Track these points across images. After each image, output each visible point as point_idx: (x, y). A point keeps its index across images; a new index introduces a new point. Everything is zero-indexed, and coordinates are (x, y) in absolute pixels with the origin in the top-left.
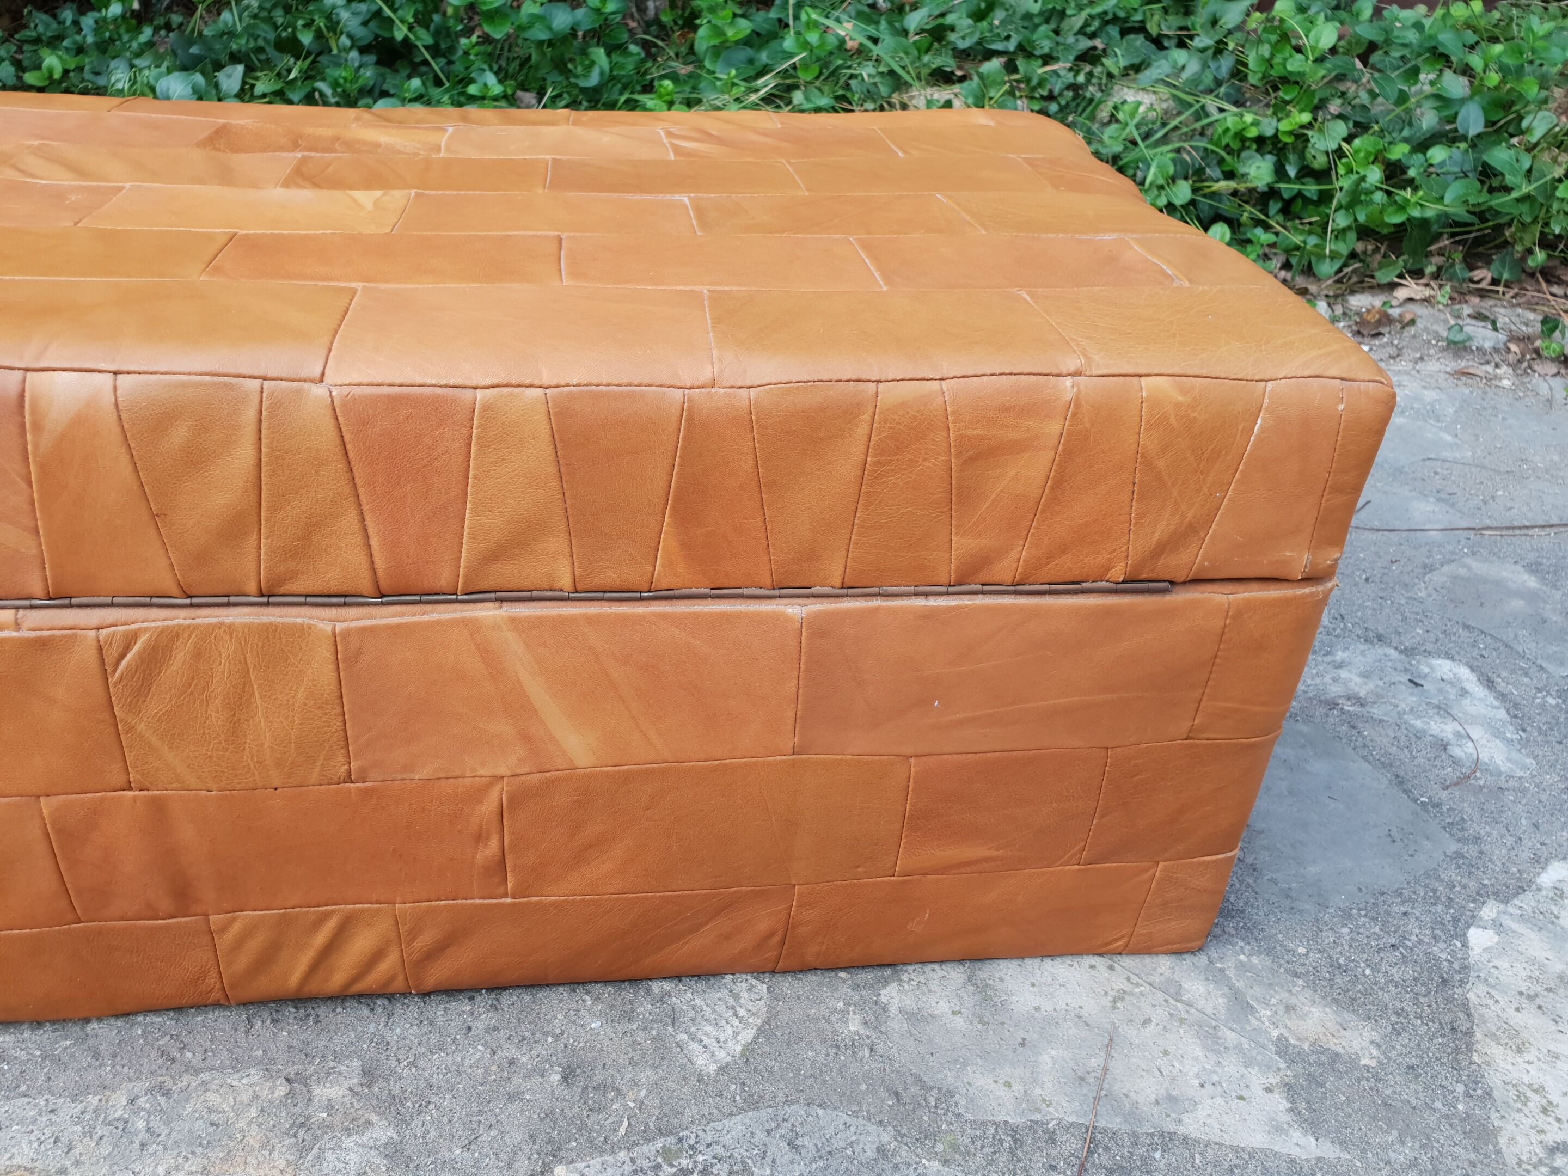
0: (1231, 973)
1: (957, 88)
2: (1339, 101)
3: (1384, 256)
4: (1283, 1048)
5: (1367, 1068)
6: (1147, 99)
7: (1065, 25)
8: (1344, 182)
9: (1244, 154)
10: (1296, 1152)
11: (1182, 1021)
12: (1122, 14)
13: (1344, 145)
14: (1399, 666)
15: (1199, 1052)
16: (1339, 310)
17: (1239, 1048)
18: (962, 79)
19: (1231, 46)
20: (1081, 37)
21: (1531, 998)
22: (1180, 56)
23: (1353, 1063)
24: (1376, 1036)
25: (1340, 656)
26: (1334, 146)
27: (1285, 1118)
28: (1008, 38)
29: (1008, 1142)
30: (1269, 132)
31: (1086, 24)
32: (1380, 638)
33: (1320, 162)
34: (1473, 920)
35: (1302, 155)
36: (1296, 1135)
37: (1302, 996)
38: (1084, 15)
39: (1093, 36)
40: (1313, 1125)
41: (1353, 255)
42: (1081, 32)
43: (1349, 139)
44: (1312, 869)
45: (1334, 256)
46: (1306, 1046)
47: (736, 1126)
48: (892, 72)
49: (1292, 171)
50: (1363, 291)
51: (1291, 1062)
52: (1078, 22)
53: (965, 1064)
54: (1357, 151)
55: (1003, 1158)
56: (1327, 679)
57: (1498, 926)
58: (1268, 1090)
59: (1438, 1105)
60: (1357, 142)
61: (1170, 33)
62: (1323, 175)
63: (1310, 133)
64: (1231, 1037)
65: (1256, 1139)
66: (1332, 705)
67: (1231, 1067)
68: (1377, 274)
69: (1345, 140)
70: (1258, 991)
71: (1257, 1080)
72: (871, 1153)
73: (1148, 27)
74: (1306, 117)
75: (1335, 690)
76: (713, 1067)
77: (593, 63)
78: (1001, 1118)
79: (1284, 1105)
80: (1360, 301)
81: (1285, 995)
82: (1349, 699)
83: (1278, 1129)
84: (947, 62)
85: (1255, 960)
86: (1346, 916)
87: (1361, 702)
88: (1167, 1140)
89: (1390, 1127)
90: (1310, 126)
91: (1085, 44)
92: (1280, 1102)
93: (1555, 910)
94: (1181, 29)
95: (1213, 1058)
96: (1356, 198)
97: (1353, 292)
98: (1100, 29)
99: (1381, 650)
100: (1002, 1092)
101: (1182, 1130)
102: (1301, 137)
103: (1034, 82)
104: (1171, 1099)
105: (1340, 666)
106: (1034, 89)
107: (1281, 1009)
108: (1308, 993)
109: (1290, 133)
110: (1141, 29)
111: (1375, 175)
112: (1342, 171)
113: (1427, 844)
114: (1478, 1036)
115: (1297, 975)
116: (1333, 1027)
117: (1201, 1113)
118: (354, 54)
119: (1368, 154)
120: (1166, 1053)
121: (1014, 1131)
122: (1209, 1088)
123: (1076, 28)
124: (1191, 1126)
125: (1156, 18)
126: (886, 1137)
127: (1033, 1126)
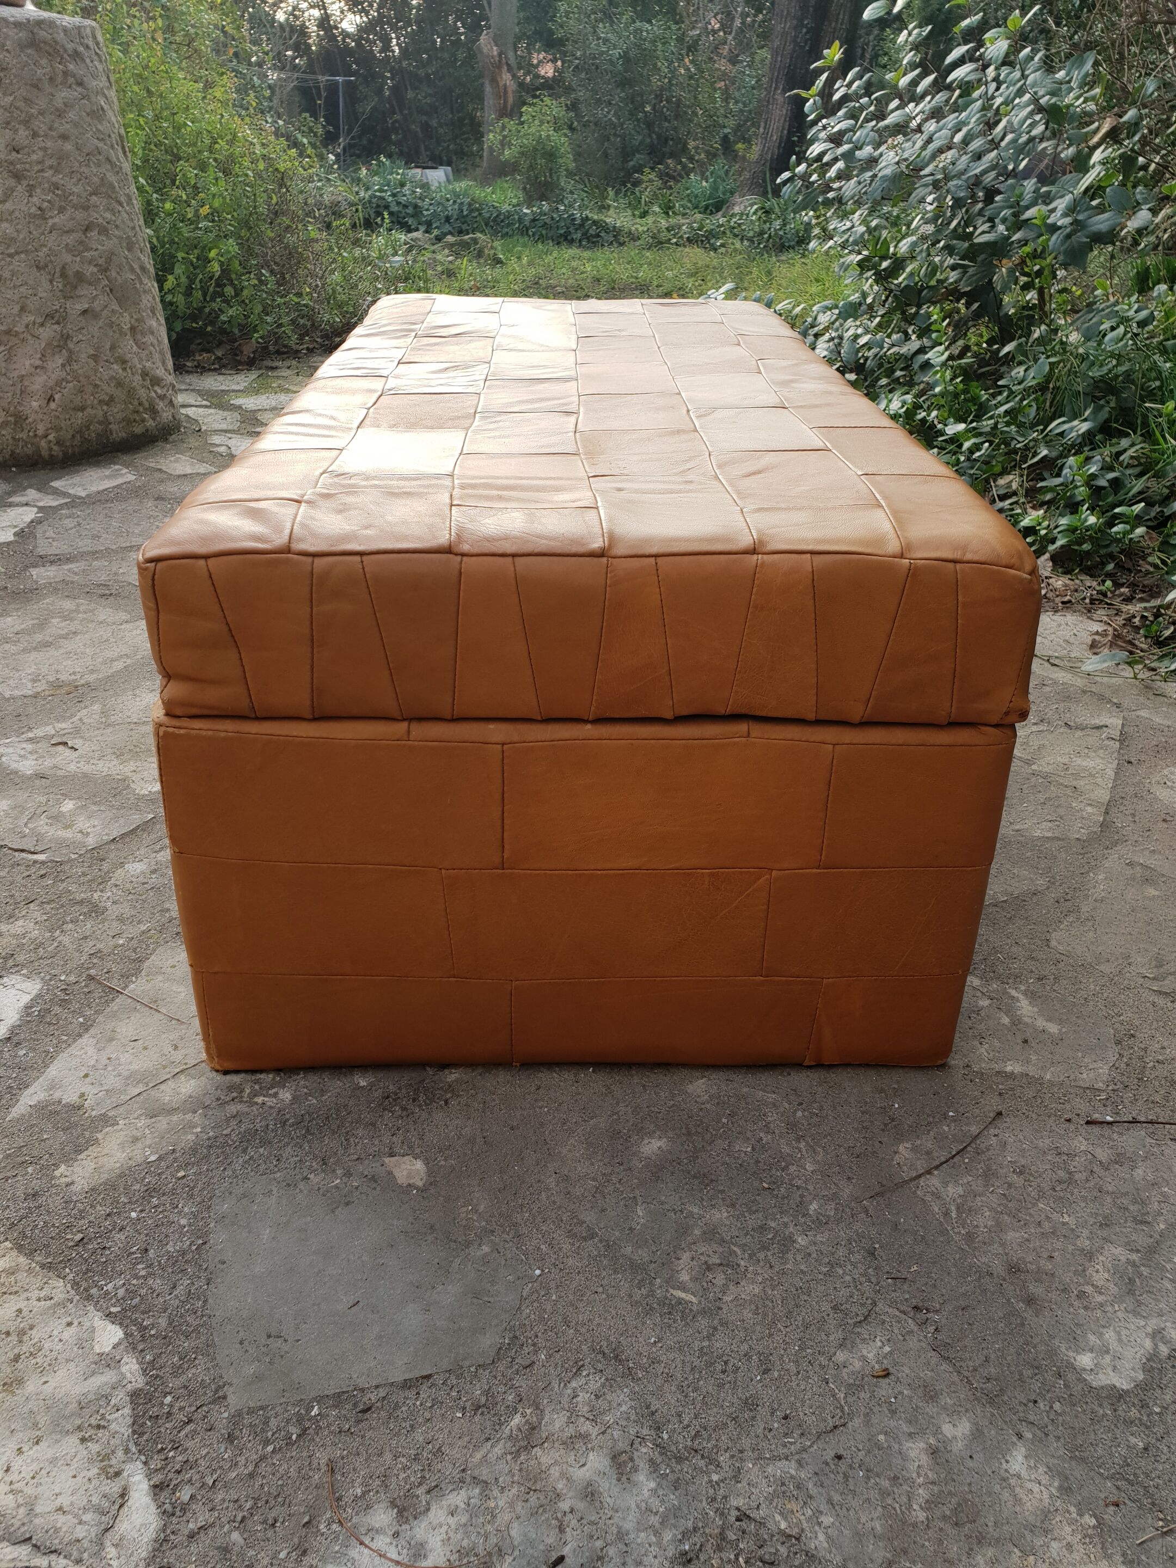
0: (189, 1116)
4: (105, 1120)
5: (56, 1166)
10: (31, 1090)
11: (165, 1067)
15: (134, 1067)
17: (124, 1094)
21: (22, 1333)
23: (68, 1159)
24: (76, 1188)
27: (57, 1095)
29: (136, 957)
34: (131, 1344)
36: (42, 1096)
37: (142, 1154)
40: (41, 1110)
44: (266, 1233)
46: (99, 1136)
51: (93, 1120)
57: (108, 1361)
58: (82, 1095)
64: (135, 1091)
65: (53, 1071)
67: (111, 1081)
70: (162, 1124)
71: (94, 1094)
78: (152, 957)
79: (66, 1099)
81: (148, 1142)
83: (52, 1087)
85: (191, 1137)
86: (200, 1233)
92: (70, 1097)
95: (126, 1073)
100: (170, 962)
101: (87, 1036)
104: (111, 1040)
107: (138, 1134)
108: (140, 1159)
114: (22, 1259)
115: (160, 1159)
116: (102, 1161)
117: (91, 1051)
120: (145, 1048)
121: (140, 961)
122: (105, 1061)
124: (86, 1040)
127: (139, 971)
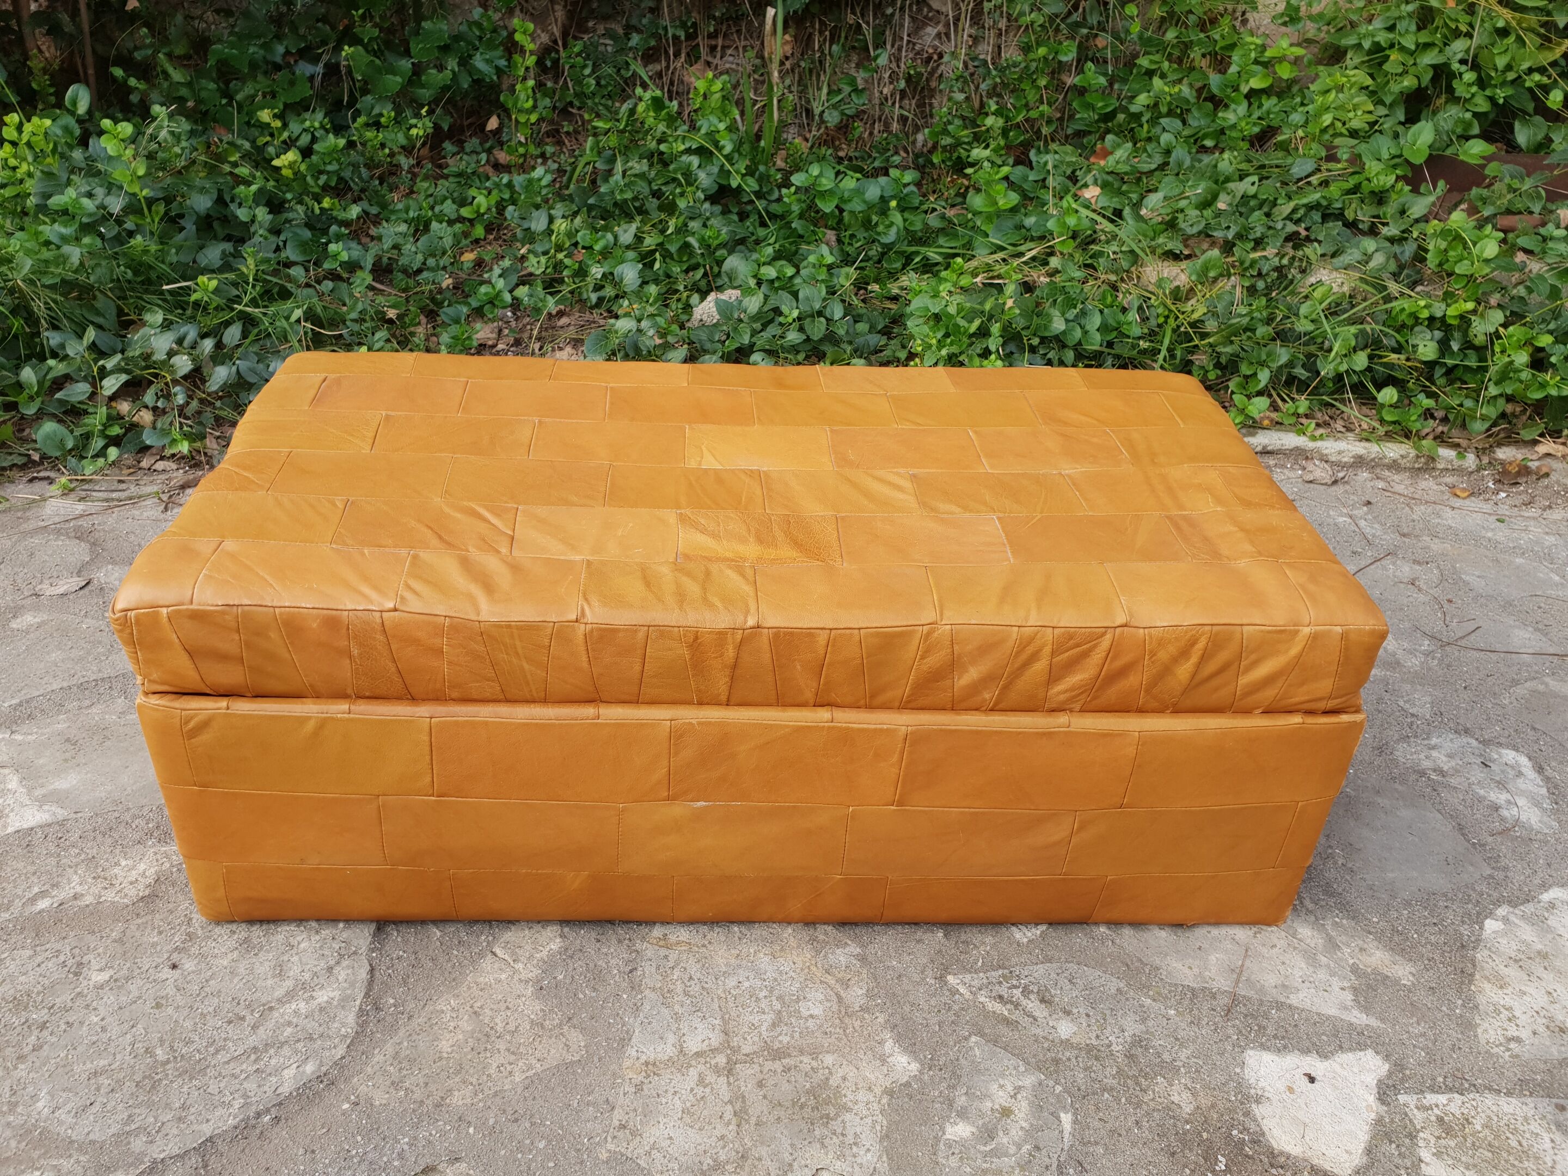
0: (1329, 927)
1: (1184, 264)
2: (1498, 296)
3: (1530, 418)
4: (1355, 969)
5: (1405, 986)
6: (1339, 277)
7: (1275, 211)
8: (1496, 364)
9: (1416, 329)
10: (1354, 1020)
11: (1295, 948)
12: (1324, 203)
13: (1501, 330)
14: (1477, 752)
15: (1303, 965)
16: (1485, 460)
17: (1328, 966)
18: (1188, 257)
19: (1415, 235)
20: (1288, 222)
21: (1516, 961)
22: (1370, 244)
23: (1397, 982)
24: (1413, 970)
25: (1434, 741)
26: (1492, 330)
27: (1350, 1003)
28: (1228, 228)
29: (1189, 995)
30: (1439, 314)
31: (1294, 211)
32: (1466, 731)
33: (1480, 340)
34: (1490, 914)
35: (1465, 333)
36: (1355, 1012)
37: (1371, 943)
38: (1292, 204)
39: (1297, 222)
40: (1366, 1009)
41: (1503, 415)
42: (1289, 218)
43: (1505, 326)
44: (1390, 875)
45: (1484, 418)
46: (1369, 970)
47: (1040, 970)
48: (1132, 252)
49: (1455, 346)
50: (1509, 444)
51: (1358, 977)
52: (1286, 209)
53: (1166, 955)
54: (1511, 336)
55: (1186, 1002)
56: (1422, 756)
57: (1505, 920)
58: (1342, 989)
59: (1444, 1008)
60: (1511, 328)
61: (1365, 219)
62: (1482, 351)
63: (1473, 318)
64: (1324, 960)
65: (1333, 1012)
66: (1422, 773)
67: (1322, 975)
68: (1522, 432)
69: (1501, 325)
70: (1344, 938)
71: (1336, 983)
72: (1113, 991)
73: (1346, 213)
74: (1470, 306)
75: (1426, 764)
76: (1025, 940)
77: (892, 224)
78: (1186, 983)
79: (1351, 997)
80: (1504, 453)
81: (1360, 942)
82: (1435, 771)
83: (1346, 1008)
84: (1175, 245)
85: (1344, 921)
86: (1408, 904)
87: (1442, 773)
88: (1279, 1006)
89: (1413, 1015)
90: (1474, 312)
91: (1291, 228)
92: (1348, 997)
93: (1546, 915)
94: (1374, 217)
95: (1311, 969)
96: (1506, 374)
97: (1500, 445)
98: (1305, 215)
99: (1465, 740)
100: (1187, 971)
101: (1288, 1001)
102: (1464, 319)
103: (1247, 264)
104: (1284, 986)
105: (1434, 748)
106: (1246, 269)
107: (1357, 950)
108: (1376, 943)
109: (1455, 317)
110: (1340, 216)
111: (1522, 358)
112: (1497, 349)
113: (1471, 869)
114: (1477, 977)
115: (1370, 933)
116: (1387, 962)
117: (1301, 995)
118: (707, 205)
119: (1519, 340)
120: (1283, 963)
121: (1193, 990)
122: (1307, 984)
123: (1284, 215)
124: (1294, 1000)
125: (1353, 205)
126: (1122, 985)
127: (1204, 989)
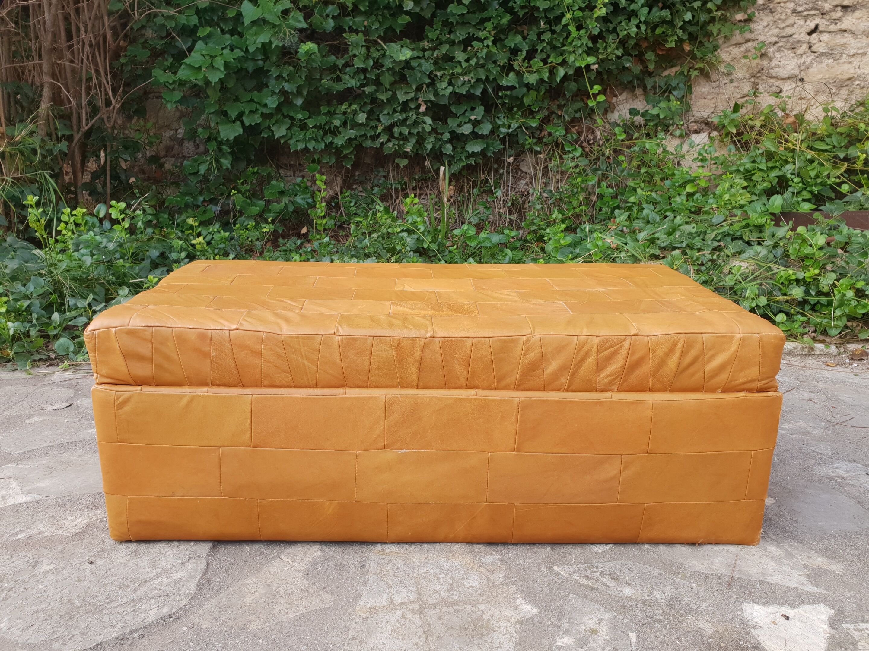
0: (786, 547)
1: (661, 261)
2: (831, 265)
3: (862, 327)
4: (805, 566)
5: (838, 574)
6: (745, 265)
7: (707, 237)
8: (836, 298)
9: (790, 286)
10: (809, 590)
11: (767, 556)
12: (731, 233)
13: (836, 282)
14: (862, 469)
15: (773, 564)
16: (842, 350)
17: (789, 565)
18: (663, 258)
19: (782, 244)
20: (714, 242)
22: (758, 248)
23: (833, 572)
24: (842, 567)
25: (836, 465)
26: (831, 283)
27: (805, 582)
28: (682, 242)
29: (704, 576)
30: (801, 277)
31: (716, 236)
32: (854, 461)
33: (826, 289)
35: (817, 286)
36: (809, 586)
37: (814, 555)
38: (715, 233)
39: (719, 241)
40: (817, 585)
41: (846, 327)
42: (714, 239)
43: (838, 280)
44: (820, 524)
45: (836, 327)
46: (815, 567)
47: (611, 564)
48: (633, 256)
49: (813, 293)
50: (853, 342)
51: (809, 570)
52: (713, 235)
53: (687, 558)
54: (842, 285)
55: (702, 580)
56: (830, 471)
58: (800, 575)
59: (864, 584)
60: (841, 281)
61: (754, 240)
62: (827, 295)
63: (819, 278)
64: (786, 562)
65: (795, 585)
66: (832, 479)
67: (786, 569)
68: (859, 335)
69: (836, 280)
70: (796, 552)
71: (795, 573)
72: (656, 574)
73: (744, 237)
74: (817, 271)
75: (833, 475)
76: (600, 551)
77: (506, 254)
78: (701, 571)
79: (806, 579)
80: (852, 347)
81: (807, 554)
82: (839, 477)
83: (803, 584)
84: (656, 251)
85: (796, 544)
86: (834, 536)
87: (843, 478)
88: (761, 583)
89: (845, 587)
90: (819, 274)
91: (716, 244)
92: (804, 579)
94: (759, 238)
95: (779, 566)
96: (843, 303)
97: (848, 343)
98: (722, 238)
99: (854, 464)
100: (701, 566)
101: (767, 581)
102: (815, 279)
103: (694, 259)
104: (763, 573)
105: (837, 468)
106: (694, 261)
107: (806, 557)
108: (817, 554)
109: (811, 277)
110: (741, 238)
111: (850, 294)
112: (836, 292)
113: (868, 520)
115: (812, 549)
116: (826, 563)
117: (774, 578)
118: (411, 253)
119: (847, 286)
120: (761, 563)
121: (706, 575)
122: (777, 573)
123: (712, 238)
124: (769, 580)
125: (747, 234)
126: (661, 572)
127: (712, 574)
